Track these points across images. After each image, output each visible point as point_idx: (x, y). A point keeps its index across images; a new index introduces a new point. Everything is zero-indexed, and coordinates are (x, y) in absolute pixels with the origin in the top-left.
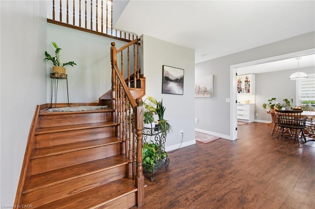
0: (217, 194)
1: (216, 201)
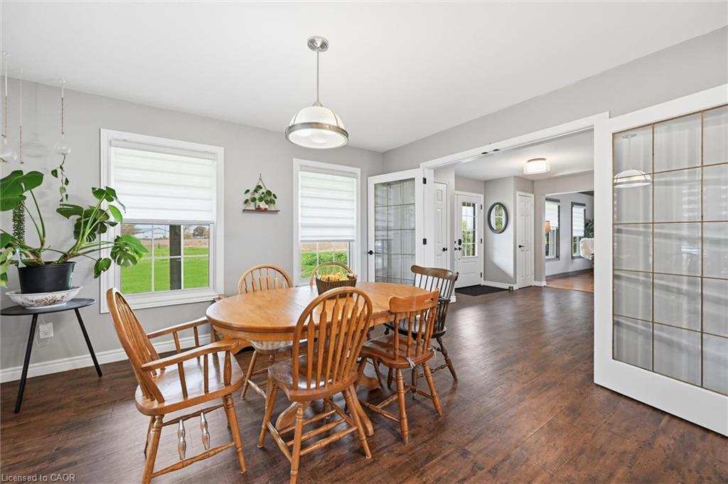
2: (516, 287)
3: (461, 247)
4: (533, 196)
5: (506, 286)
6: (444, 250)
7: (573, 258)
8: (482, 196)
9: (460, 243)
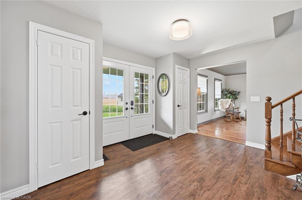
0: (223, 182)
1: (221, 177)
2: (174, 137)
3: (133, 106)
4: (189, 70)
5: (167, 136)
6: (85, 113)
7: (215, 111)
8: (154, 69)
9: (132, 104)
